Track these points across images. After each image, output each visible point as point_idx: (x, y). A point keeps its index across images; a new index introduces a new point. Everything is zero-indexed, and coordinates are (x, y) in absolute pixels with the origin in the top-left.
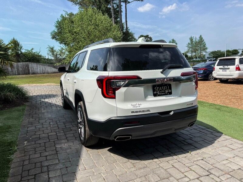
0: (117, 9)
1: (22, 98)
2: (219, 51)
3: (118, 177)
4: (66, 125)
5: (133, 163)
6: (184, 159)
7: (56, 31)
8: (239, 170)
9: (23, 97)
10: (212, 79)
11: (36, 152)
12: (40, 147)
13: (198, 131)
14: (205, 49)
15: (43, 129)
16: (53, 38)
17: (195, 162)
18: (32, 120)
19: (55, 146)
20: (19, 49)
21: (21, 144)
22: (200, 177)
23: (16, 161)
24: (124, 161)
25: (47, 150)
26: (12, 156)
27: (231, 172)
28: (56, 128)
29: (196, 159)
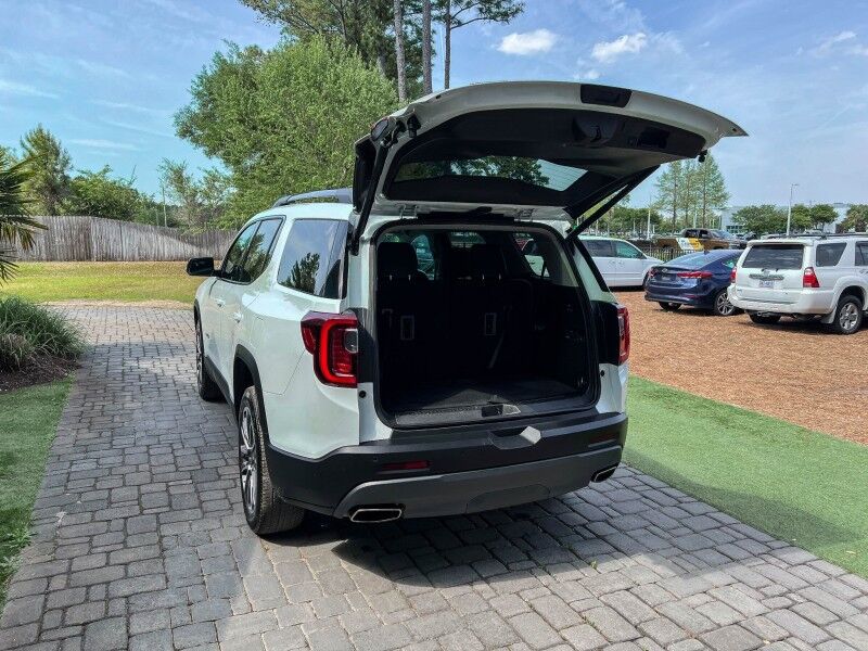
0: (415, 42)
1: (59, 355)
2: (769, 209)
3: (351, 638)
4: (203, 457)
5: (407, 593)
6: (570, 586)
7: (195, 108)
8: (735, 626)
9: (61, 348)
10: (728, 309)
11: (94, 550)
12: (107, 532)
13: (638, 496)
14: (720, 198)
15: (124, 470)
16: (185, 136)
17: (602, 598)
18: (88, 436)
19: (158, 530)
20: (58, 167)
21: (46, 521)
22: (606, 645)
23: (25, 577)
24: (380, 589)
25: (130, 543)
26: (13, 558)
27: (707, 631)
28: (167, 468)
29: (607, 589)
